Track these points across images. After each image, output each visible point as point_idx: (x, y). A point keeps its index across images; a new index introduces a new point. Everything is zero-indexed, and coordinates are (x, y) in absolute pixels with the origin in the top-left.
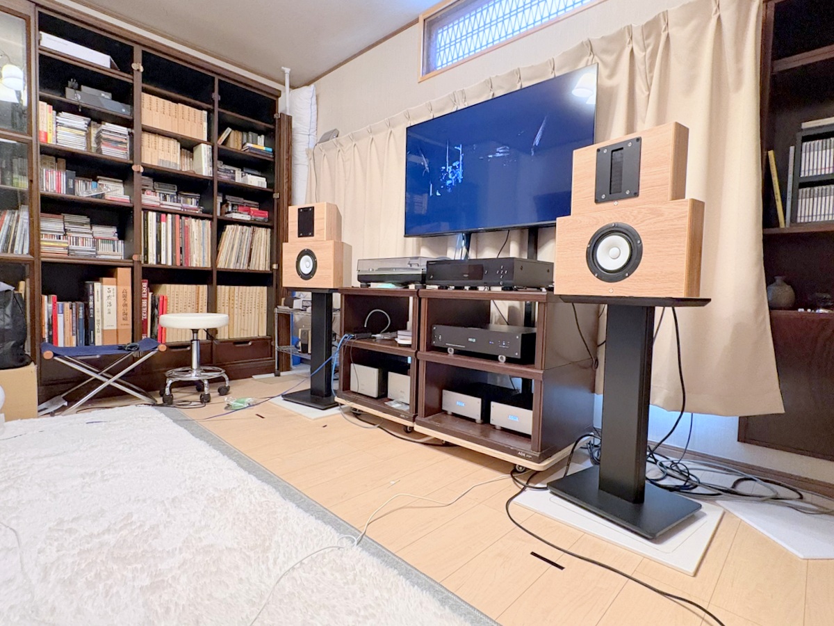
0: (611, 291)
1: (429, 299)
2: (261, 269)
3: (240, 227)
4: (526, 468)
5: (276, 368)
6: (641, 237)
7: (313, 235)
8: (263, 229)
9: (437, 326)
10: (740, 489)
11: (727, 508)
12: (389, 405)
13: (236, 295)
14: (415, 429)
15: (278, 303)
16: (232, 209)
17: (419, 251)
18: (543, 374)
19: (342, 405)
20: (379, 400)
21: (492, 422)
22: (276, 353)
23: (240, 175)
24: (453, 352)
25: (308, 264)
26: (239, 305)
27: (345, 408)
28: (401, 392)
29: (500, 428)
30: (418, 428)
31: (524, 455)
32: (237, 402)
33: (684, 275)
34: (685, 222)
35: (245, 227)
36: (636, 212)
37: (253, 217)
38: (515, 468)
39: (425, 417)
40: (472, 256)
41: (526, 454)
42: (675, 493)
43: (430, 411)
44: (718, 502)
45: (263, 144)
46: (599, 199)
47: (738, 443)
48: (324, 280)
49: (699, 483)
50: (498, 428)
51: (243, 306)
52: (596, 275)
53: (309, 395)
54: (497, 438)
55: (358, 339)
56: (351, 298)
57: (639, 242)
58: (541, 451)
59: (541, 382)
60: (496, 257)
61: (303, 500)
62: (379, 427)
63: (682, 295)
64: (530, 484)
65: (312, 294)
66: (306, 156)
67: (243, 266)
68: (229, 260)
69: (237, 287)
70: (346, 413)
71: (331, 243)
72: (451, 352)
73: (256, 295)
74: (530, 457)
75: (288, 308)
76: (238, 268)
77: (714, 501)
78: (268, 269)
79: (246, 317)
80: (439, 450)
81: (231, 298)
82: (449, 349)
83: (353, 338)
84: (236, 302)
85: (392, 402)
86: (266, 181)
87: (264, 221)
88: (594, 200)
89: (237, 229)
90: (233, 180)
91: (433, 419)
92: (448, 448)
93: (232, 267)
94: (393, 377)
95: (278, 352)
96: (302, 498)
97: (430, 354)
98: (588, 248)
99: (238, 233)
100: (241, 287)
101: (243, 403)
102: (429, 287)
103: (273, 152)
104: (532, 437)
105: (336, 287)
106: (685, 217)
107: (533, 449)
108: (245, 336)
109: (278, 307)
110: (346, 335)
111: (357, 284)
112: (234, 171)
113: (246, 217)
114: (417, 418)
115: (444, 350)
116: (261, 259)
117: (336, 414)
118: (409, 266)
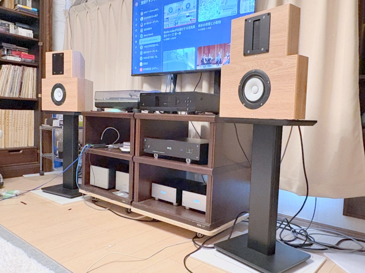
0: (252, 115)
1: (141, 119)
2: (29, 97)
3: (13, 67)
4: (204, 235)
5: (41, 169)
6: (270, 79)
7: (63, 73)
8: (31, 68)
9: (148, 139)
10: (342, 246)
11: (329, 257)
12: (116, 194)
13: (10, 116)
14: (132, 210)
15: (42, 123)
16: (7, 53)
17: (142, 87)
18: (213, 171)
19: (84, 195)
20: (109, 191)
21: (183, 205)
22: (41, 158)
23: (14, 28)
24: (157, 157)
25: (60, 94)
26: (13, 123)
27: (87, 197)
28: (124, 185)
29: (188, 209)
30: (134, 210)
31: (201, 226)
32: (7, 193)
33: (294, 105)
34: (294, 70)
35: (17, 67)
36: (267, 62)
37: (23, 59)
38: (196, 235)
39: (138, 202)
40: (178, 90)
41: (202, 225)
42: (298, 249)
43: (142, 198)
44: (325, 254)
45: (30, 6)
46: (246, 53)
47: (344, 216)
48: (71, 106)
49: (314, 242)
50: (187, 208)
51: (16, 124)
52: (244, 104)
53: (62, 188)
54: (186, 215)
55: (95, 148)
56: (90, 119)
57: (268, 83)
58: (212, 223)
59: (212, 176)
60: (193, 91)
61: (43, 258)
62: (109, 209)
63: (292, 118)
64: (205, 245)
65: (64, 116)
66: (64, 15)
67: (15, 95)
68: (4, 90)
69: (11, 111)
70: (87, 200)
71: (76, 79)
72: (156, 156)
73: (26, 116)
74: (204, 227)
75: (49, 126)
76: (11, 96)
77: (322, 253)
78: (35, 97)
79: (18, 133)
80: (148, 224)
81: (7, 118)
82: (155, 155)
83: (91, 147)
84: (10, 121)
85: (117, 192)
86: (33, 33)
87: (31, 62)
88: (243, 54)
89: (10, 68)
90: (8, 32)
91: (144, 203)
92: (154, 223)
93: (7, 95)
94: (119, 174)
95: (43, 158)
96: (43, 256)
97: (142, 158)
98: (239, 86)
99: (11, 71)
100: (14, 111)
101: (12, 194)
102: (142, 112)
103: (38, 11)
104: (206, 213)
105: (79, 111)
106: (294, 67)
107: (206, 222)
108: (18, 146)
109: (42, 125)
110: (87, 145)
111: (95, 109)
112: (9, 25)
113: (18, 59)
114: (133, 203)
115: (152, 156)
116: (30, 90)
117: (80, 201)
118: (130, 96)
